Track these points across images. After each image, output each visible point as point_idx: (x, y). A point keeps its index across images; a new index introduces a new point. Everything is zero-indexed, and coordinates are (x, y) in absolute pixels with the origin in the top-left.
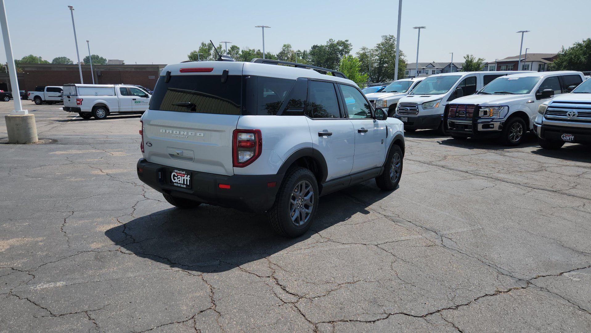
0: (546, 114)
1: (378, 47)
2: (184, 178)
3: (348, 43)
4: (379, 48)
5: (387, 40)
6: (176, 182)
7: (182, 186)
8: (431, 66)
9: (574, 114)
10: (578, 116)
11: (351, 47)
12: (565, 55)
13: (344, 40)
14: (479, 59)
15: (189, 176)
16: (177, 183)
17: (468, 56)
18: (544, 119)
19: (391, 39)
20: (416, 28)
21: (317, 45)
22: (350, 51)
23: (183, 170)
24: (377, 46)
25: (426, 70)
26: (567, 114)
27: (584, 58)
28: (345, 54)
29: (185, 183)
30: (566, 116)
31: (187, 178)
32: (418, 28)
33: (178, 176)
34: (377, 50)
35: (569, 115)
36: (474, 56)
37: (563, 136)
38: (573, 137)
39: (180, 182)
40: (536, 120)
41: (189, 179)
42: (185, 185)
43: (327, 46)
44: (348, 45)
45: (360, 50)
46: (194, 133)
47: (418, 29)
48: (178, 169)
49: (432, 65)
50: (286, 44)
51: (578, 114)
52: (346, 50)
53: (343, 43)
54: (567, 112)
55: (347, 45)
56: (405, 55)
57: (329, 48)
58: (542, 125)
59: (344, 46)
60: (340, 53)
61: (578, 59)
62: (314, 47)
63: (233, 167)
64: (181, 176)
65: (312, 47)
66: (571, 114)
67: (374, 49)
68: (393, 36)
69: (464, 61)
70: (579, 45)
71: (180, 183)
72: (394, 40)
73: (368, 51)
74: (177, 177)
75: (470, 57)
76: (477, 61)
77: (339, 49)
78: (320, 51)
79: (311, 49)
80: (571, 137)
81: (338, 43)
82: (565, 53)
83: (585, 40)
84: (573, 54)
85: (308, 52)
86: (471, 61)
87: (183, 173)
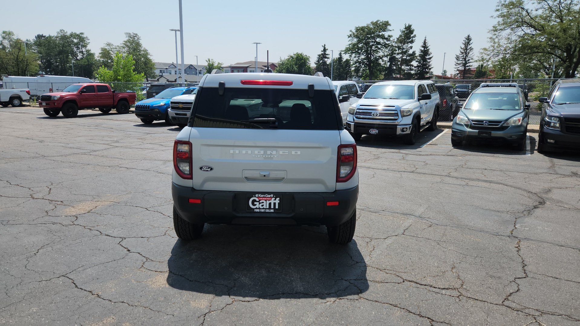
0: (356, 114)
1: (124, 44)
2: (270, 201)
3: (84, 36)
4: (126, 45)
5: (131, 38)
6: (257, 208)
7: (268, 211)
8: (172, 66)
9: (377, 114)
10: (379, 116)
11: (88, 41)
12: (283, 64)
13: (78, 33)
14: (219, 63)
15: (278, 199)
16: (259, 208)
17: (209, 60)
18: (355, 119)
19: (135, 37)
20: (172, 30)
21: (42, 35)
22: (88, 46)
23: (269, 193)
24: (124, 42)
25: (169, 69)
26: (372, 114)
27: (296, 67)
28: (82, 48)
29: (272, 207)
30: (371, 115)
31: (275, 201)
32: (174, 30)
33: (260, 200)
34: (124, 48)
35: (373, 115)
36: (215, 60)
37: (371, 131)
38: (377, 131)
39: (265, 207)
40: (348, 119)
41: (279, 201)
42: (272, 209)
43: (57, 37)
44: (85, 38)
45: (105, 45)
46: (288, 152)
47: (174, 32)
48: (260, 193)
49: (174, 66)
50: (7, 30)
51: (380, 115)
52: (83, 44)
53: (78, 35)
54: (371, 113)
55: (83, 38)
56: (151, 54)
57: (60, 39)
58: (355, 123)
59: (79, 39)
60: (75, 46)
61: (293, 68)
62: (39, 37)
63: (336, 182)
64: (266, 201)
65: (36, 36)
66: (374, 114)
67: (120, 46)
68: (137, 34)
69: (206, 64)
70: (291, 57)
71: (263, 208)
72: (138, 38)
73: (114, 47)
74: (259, 202)
75: (211, 61)
76: (217, 65)
77: (73, 41)
78: (49, 42)
79: (36, 39)
80: (376, 131)
81: (71, 35)
82: (283, 63)
83: (295, 53)
84: (289, 64)
85: (32, 42)
86: (212, 65)
87: (269, 196)
